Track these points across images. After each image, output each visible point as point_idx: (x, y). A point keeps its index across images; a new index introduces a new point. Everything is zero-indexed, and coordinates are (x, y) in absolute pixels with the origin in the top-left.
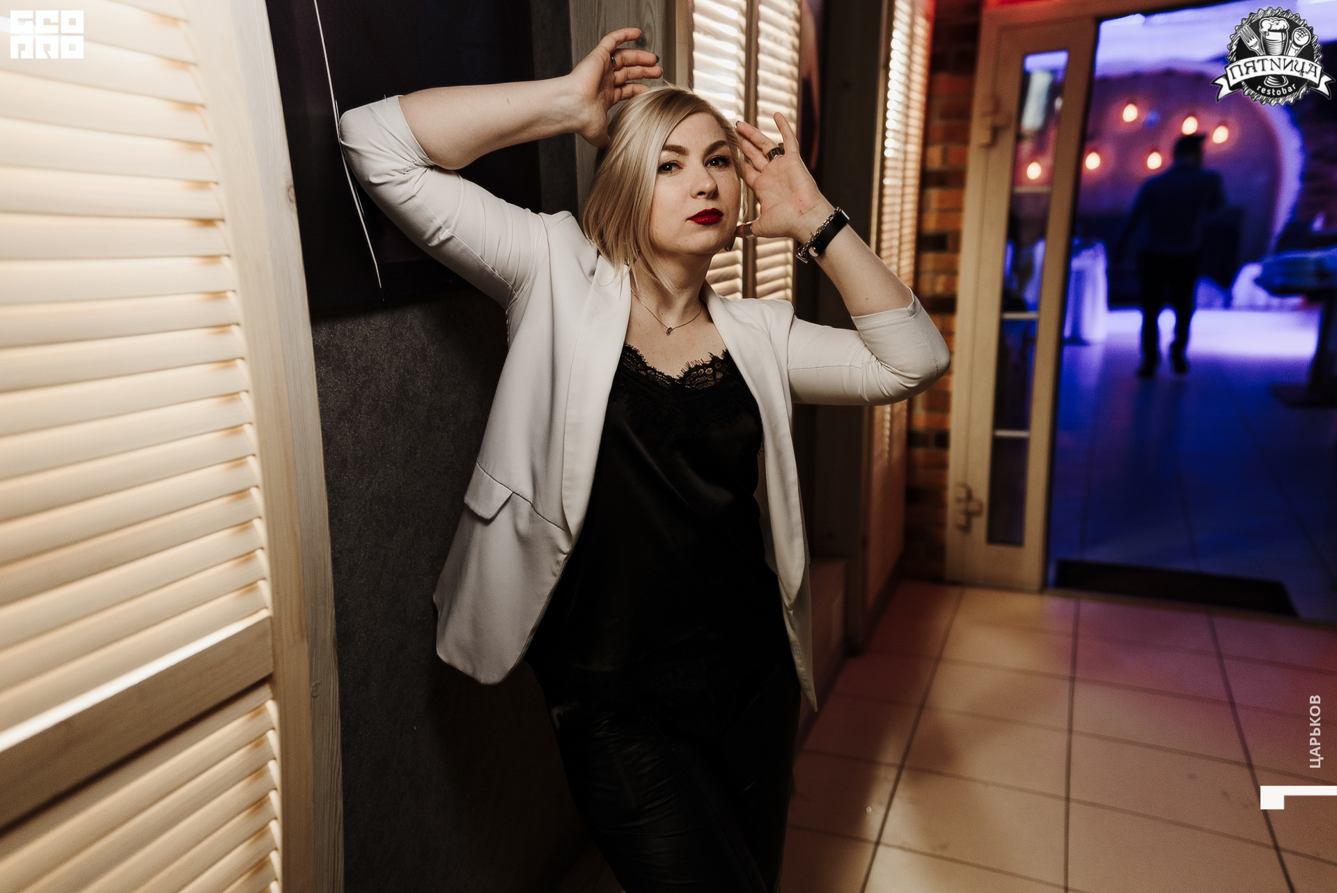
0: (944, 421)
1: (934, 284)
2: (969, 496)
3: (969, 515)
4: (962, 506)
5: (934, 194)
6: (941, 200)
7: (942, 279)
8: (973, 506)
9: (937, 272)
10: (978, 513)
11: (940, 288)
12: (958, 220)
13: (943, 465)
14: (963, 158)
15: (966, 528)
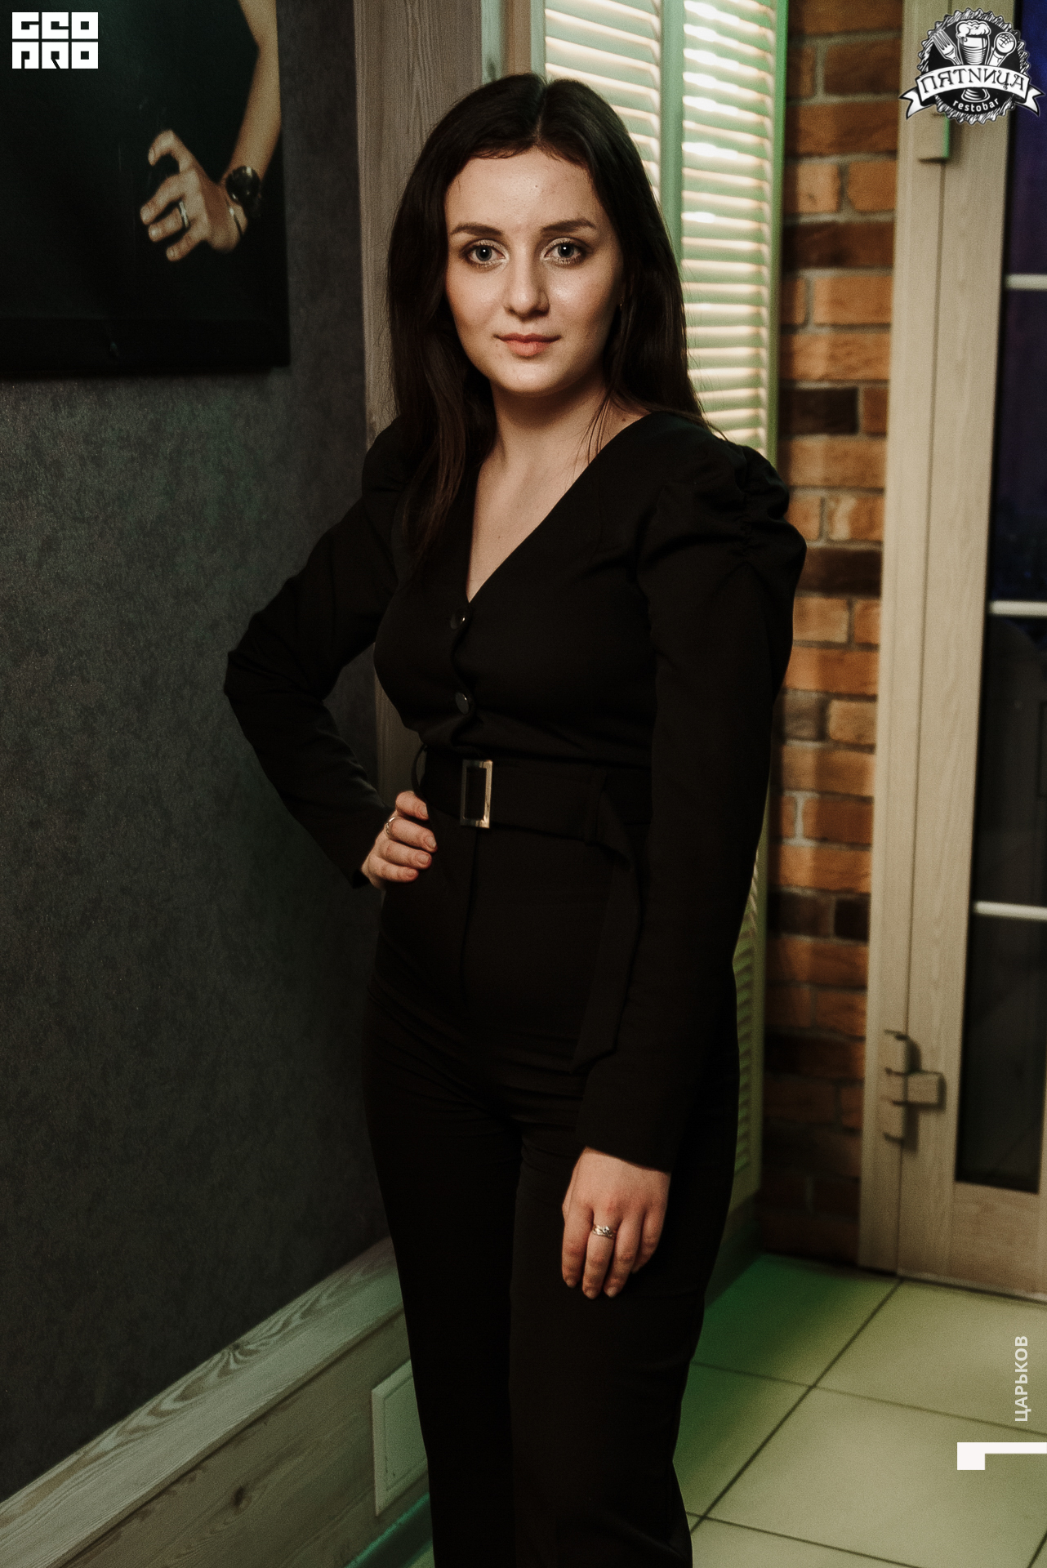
0: (858, 871)
1: (827, 516)
2: (914, 1061)
3: (912, 1111)
4: (894, 1088)
5: (819, 282)
6: (837, 302)
7: (847, 504)
8: (921, 1089)
9: (833, 486)
10: (940, 1106)
11: (841, 531)
12: (882, 355)
13: (857, 984)
14: (888, 193)
15: (908, 1141)
